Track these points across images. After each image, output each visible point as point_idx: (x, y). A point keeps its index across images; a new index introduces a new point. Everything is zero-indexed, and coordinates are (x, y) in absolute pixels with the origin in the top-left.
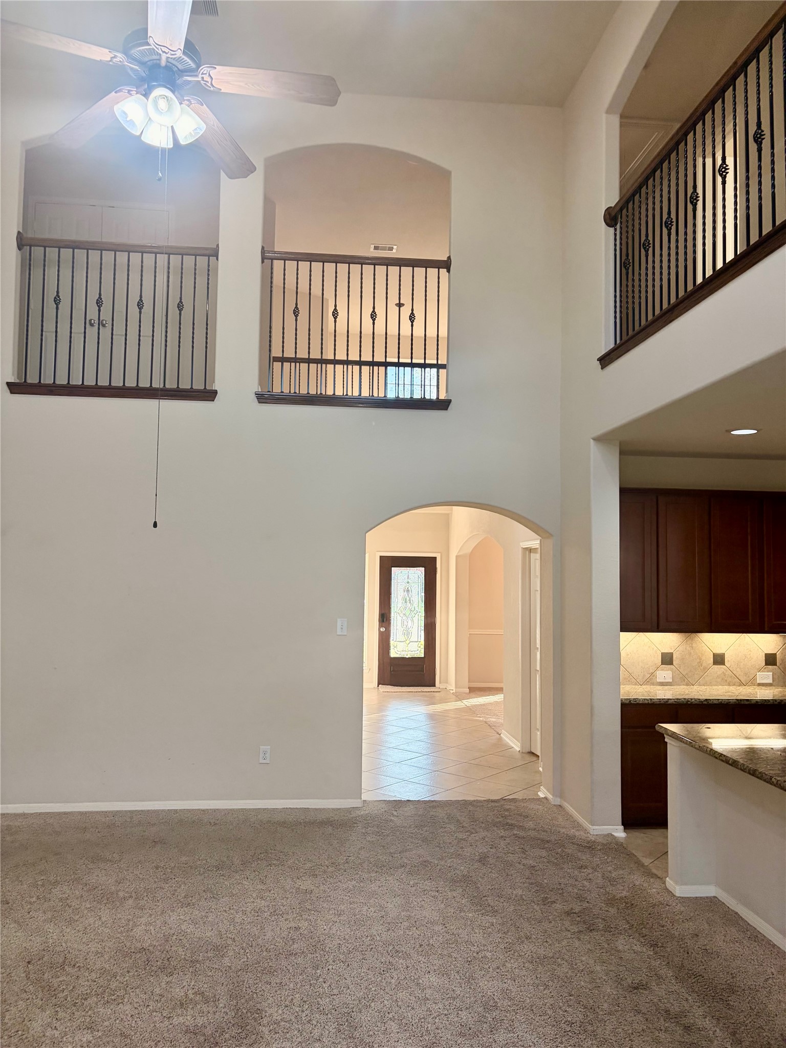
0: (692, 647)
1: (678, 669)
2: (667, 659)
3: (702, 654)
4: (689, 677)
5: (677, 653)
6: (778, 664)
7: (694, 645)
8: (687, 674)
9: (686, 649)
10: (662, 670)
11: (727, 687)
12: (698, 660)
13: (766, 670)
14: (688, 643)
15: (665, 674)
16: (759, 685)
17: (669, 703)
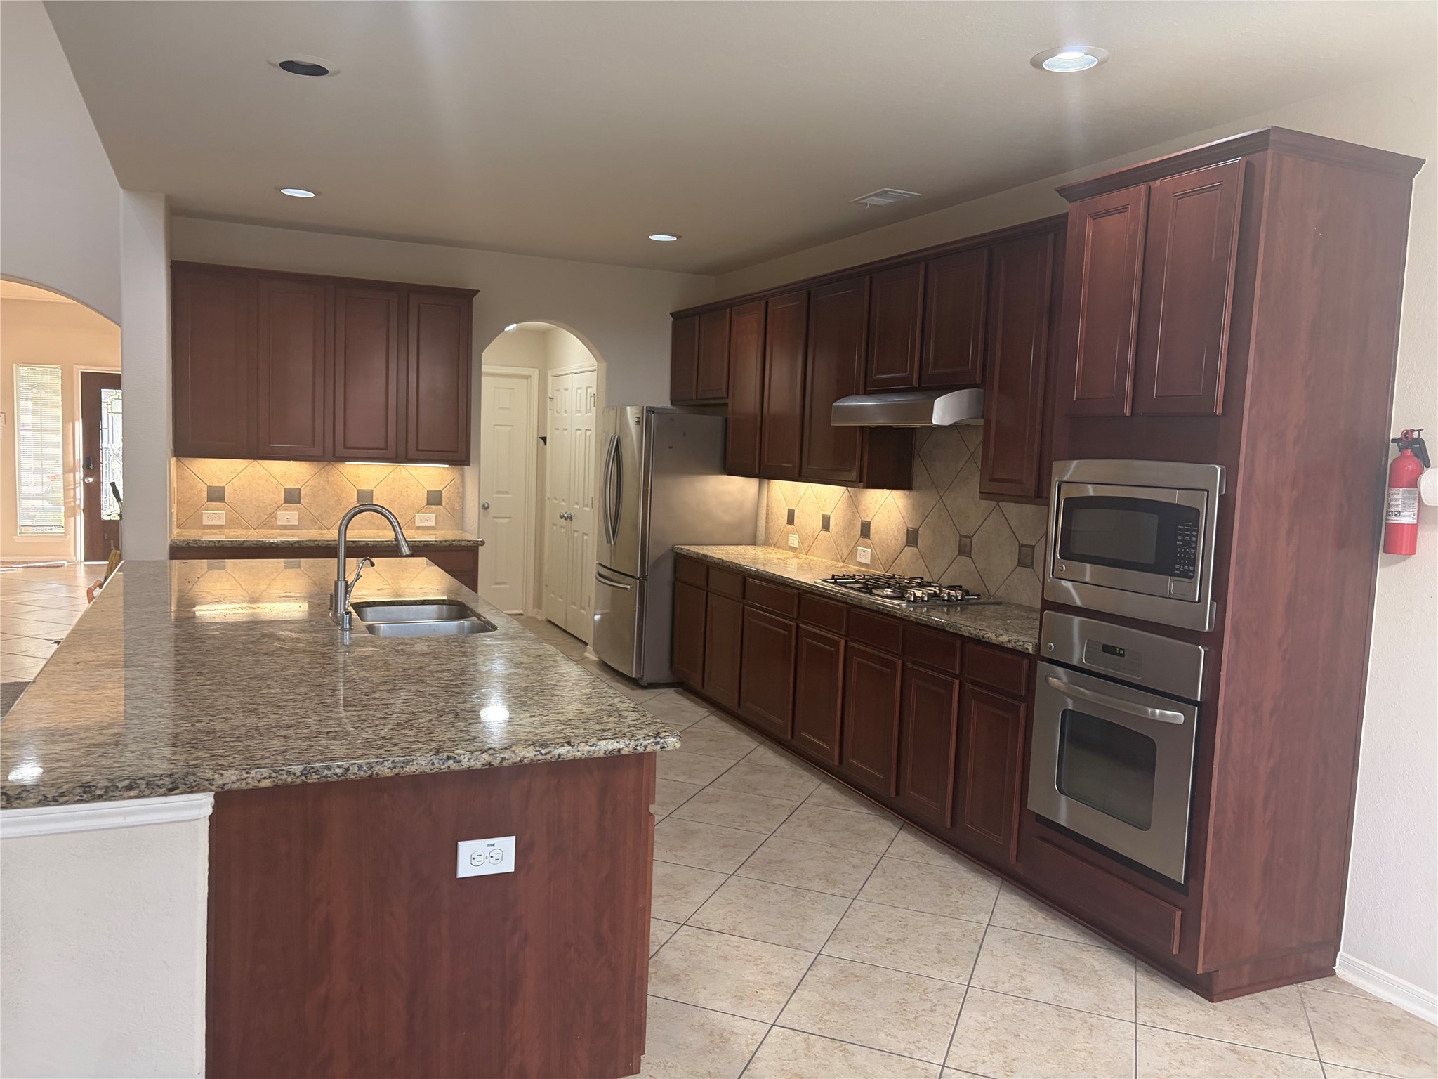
0: (328, 482)
1: (308, 508)
2: (292, 497)
3: (341, 490)
4: (322, 519)
5: (307, 488)
6: (443, 503)
7: (331, 479)
8: (320, 515)
9: (319, 483)
10: (285, 510)
11: (376, 531)
12: (336, 498)
13: (427, 511)
14: (322, 476)
15: (289, 516)
16: (418, 528)
17: (245, 545)
